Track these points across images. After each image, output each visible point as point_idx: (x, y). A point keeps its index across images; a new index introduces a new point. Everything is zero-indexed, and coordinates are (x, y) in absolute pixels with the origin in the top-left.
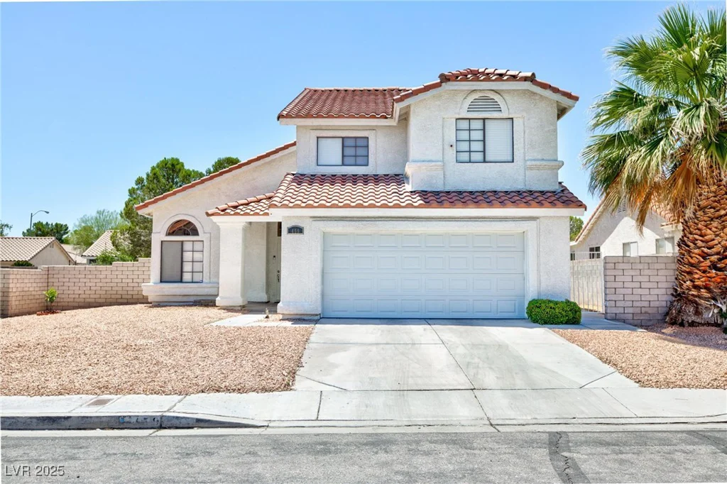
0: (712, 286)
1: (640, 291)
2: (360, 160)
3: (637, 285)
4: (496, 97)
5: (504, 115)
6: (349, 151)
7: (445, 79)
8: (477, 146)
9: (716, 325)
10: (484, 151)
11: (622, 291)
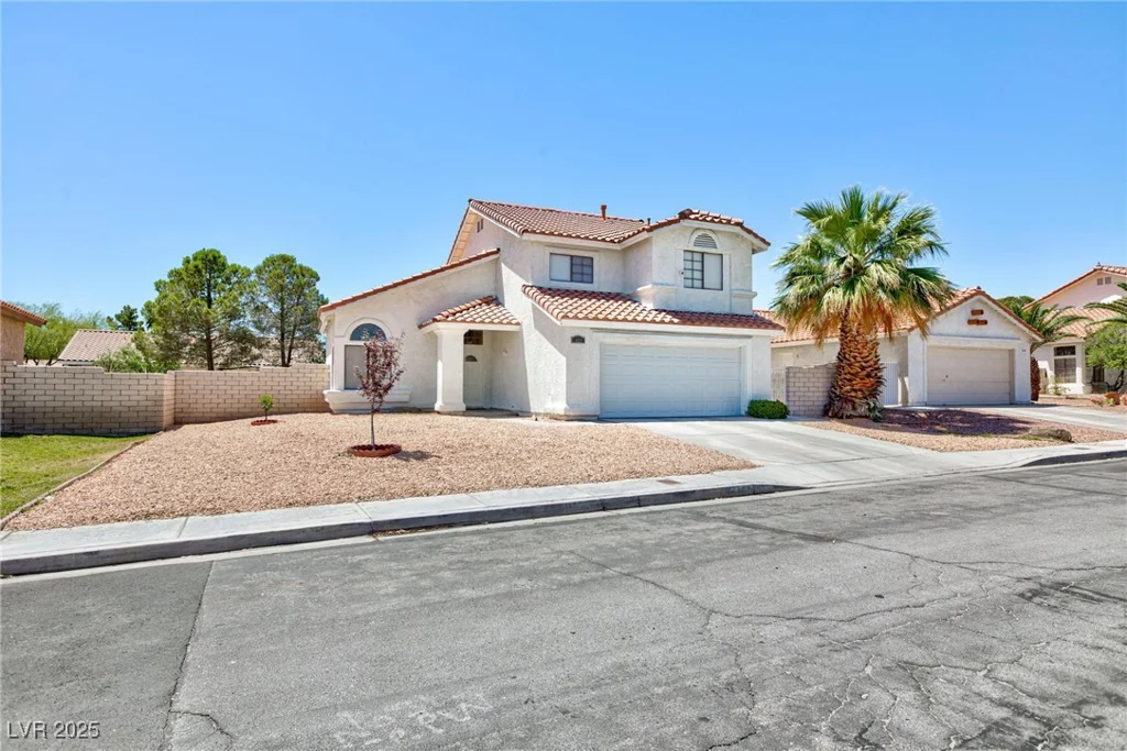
2: (586, 278)
4: (713, 236)
5: (717, 251)
6: (577, 269)
7: (682, 216)
8: (697, 275)
9: (866, 417)
10: (703, 280)
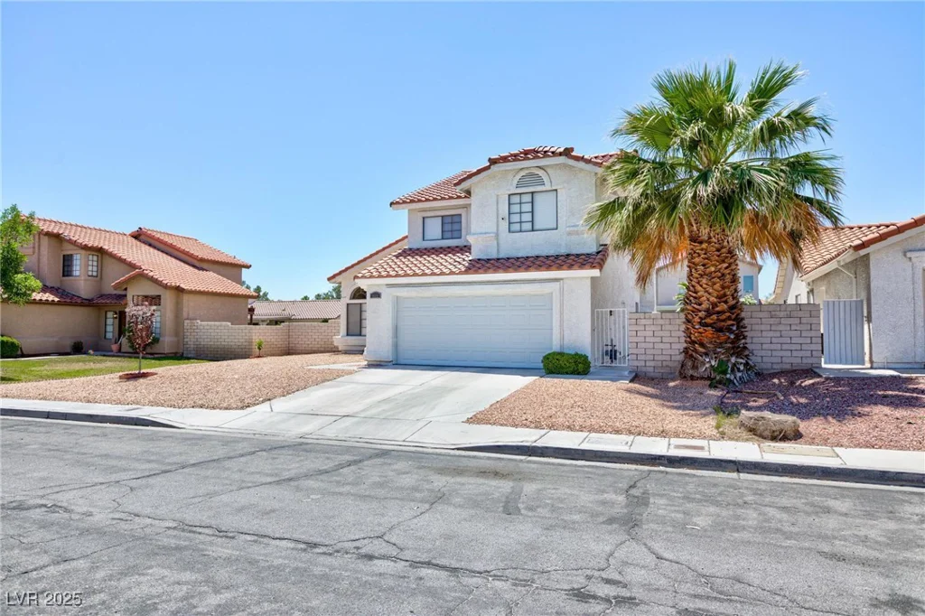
0: (705, 341)
1: (661, 346)
2: (456, 234)
3: (658, 340)
4: (541, 173)
5: (547, 187)
6: (448, 227)
7: (493, 162)
8: (527, 217)
10: (532, 221)
11: (643, 345)
